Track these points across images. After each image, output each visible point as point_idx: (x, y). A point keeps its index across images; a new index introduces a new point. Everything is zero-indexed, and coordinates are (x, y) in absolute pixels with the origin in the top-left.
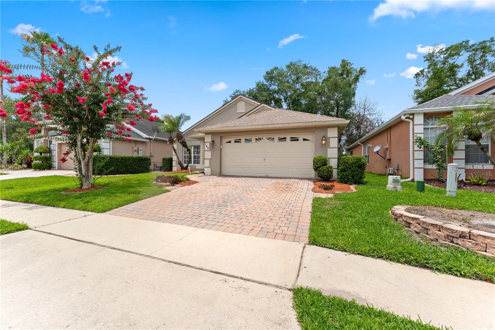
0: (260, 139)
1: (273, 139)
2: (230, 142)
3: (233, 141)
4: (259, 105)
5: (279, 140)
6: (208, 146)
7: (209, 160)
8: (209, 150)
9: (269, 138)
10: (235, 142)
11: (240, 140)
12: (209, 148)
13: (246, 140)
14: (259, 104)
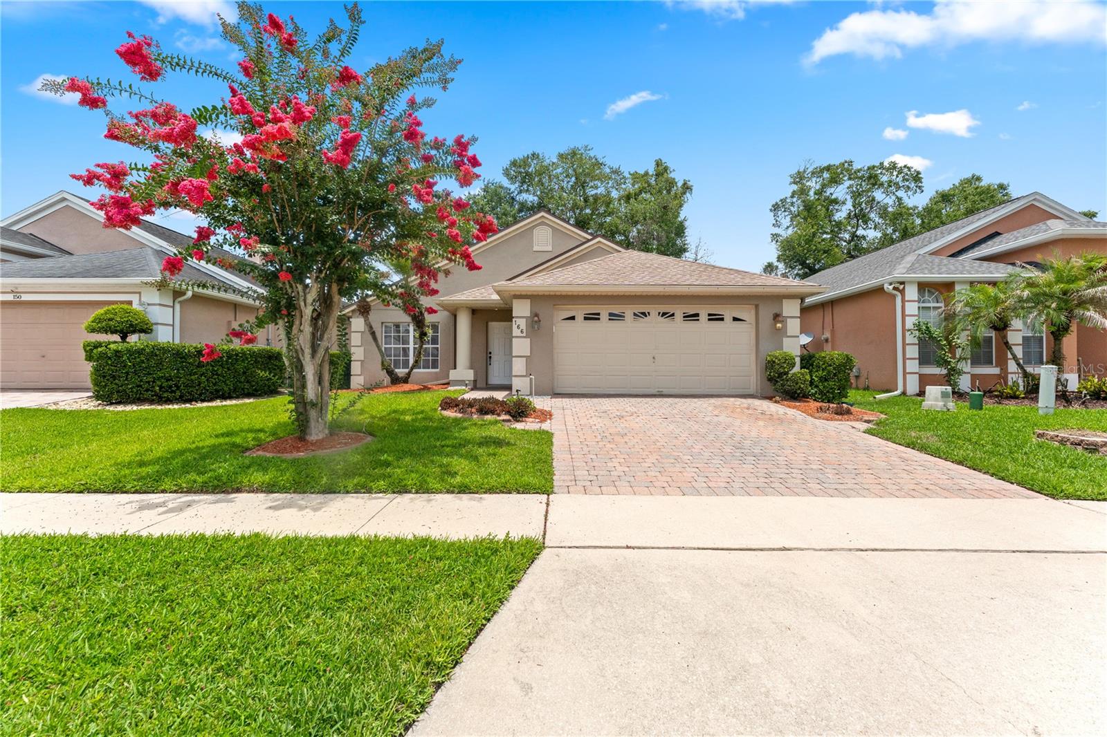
0: (644, 314)
1: (673, 315)
2: (573, 318)
3: (580, 318)
4: (589, 241)
5: (684, 317)
6: (523, 326)
7: (525, 359)
8: (524, 335)
9: (664, 314)
10: (586, 319)
11: (599, 314)
12: (525, 331)
13: (611, 314)
14: (590, 237)
